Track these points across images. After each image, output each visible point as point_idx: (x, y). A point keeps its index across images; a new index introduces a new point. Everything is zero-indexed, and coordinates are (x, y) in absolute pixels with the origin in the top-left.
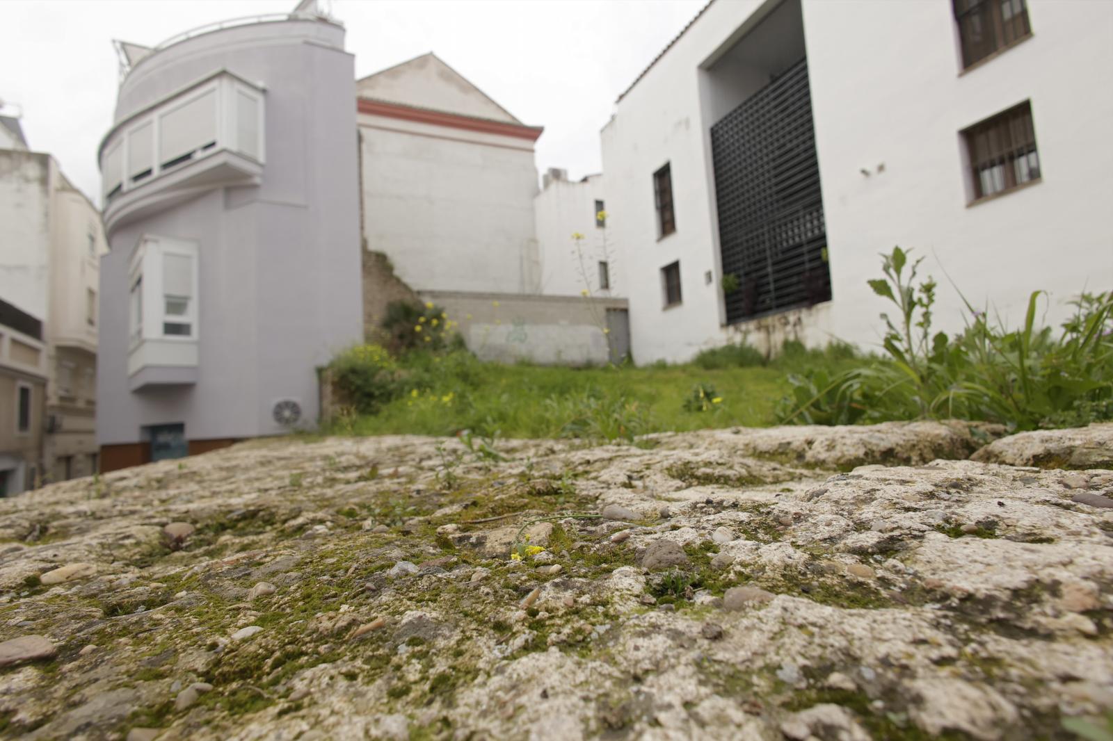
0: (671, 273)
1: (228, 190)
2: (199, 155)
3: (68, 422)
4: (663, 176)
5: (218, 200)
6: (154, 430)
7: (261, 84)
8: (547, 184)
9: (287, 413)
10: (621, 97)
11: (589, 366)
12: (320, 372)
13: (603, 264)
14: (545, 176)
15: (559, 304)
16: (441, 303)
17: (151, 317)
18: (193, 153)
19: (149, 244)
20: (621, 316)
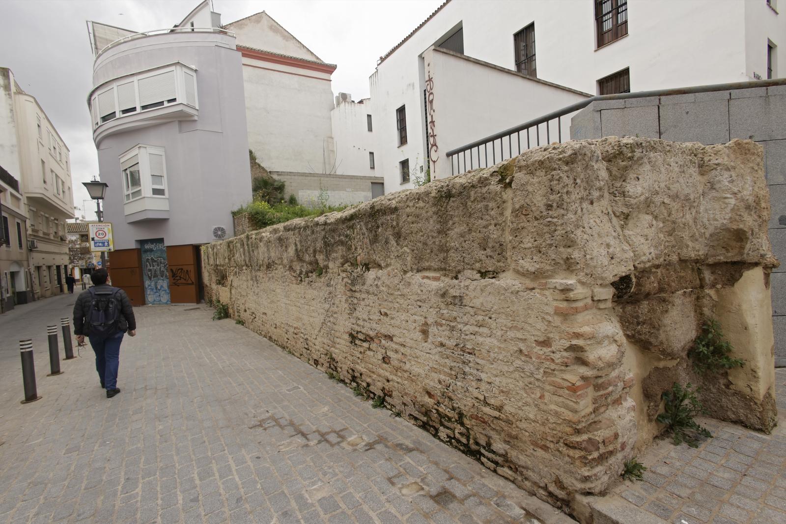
0: (405, 164)
1: (181, 122)
2: (166, 104)
3: (41, 246)
4: (401, 111)
5: (175, 127)
6: (142, 242)
7: (194, 67)
8: (338, 104)
9: (219, 233)
12: (234, 214)
13: (372, 154)
14: (337, 98)
15: (347, 180)
16: (282, 178)
17: (147, 185)
18: (162, 103)
19: (142, 149)
20: (379, 186)
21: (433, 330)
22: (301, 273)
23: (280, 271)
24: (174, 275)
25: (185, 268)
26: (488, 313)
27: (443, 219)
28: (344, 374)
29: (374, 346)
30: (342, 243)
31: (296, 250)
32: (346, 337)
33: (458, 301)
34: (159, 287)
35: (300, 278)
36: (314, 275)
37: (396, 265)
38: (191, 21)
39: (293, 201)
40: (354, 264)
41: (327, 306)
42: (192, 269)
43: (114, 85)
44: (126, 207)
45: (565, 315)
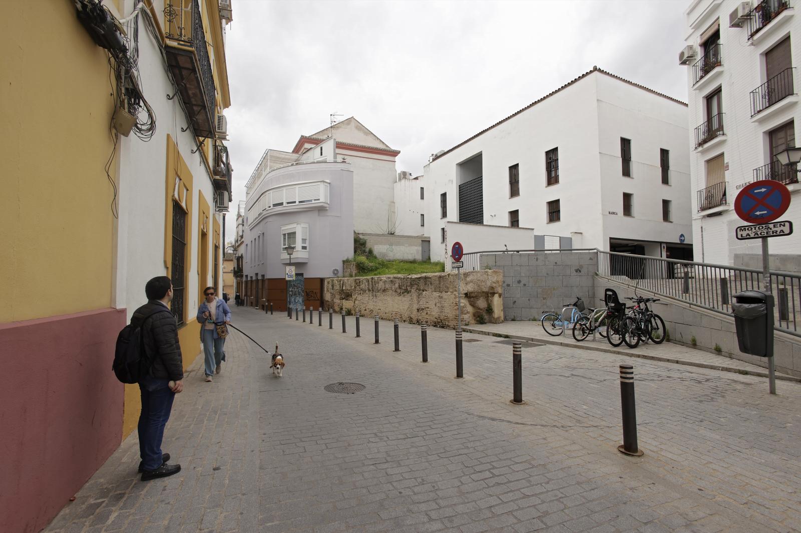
1: (319, 210)
2: (313, 201)
4: (444, 196)
5: (317, 213)
7: (328, 181)
8: (400, 179)
9: (336, 272)
10: (437, 157)
11: (414, 262)
12: (344, 262)
13: (423, 215)
14: (400, 174)
15: (405, 239)
16: (365, 237)
17: (299, 244)
18: (311, 201)
19: (299, 225)
20: (427, 243)
21: (437, 304)
22: (400, 293)
23: (390, 292)
24: (307, 294)
25: (314, 291)
26: (446, 299)
27: (440, 281)
28: (415, 321)
29: (424, 311)
30: (416, 284)
31: (399, 285)
32: (416, 310)
33: (442, 297)
34: (296, 301)
35: (400, 294)
36: (406, 293)
37: (430, 290)
38: (321, 146)
39: (371, 252)
40: (420, 290)
41: (410, 302)
42: (318, 291)
43: (284, 189)
44: (282, 254)
45: (455, 298)
